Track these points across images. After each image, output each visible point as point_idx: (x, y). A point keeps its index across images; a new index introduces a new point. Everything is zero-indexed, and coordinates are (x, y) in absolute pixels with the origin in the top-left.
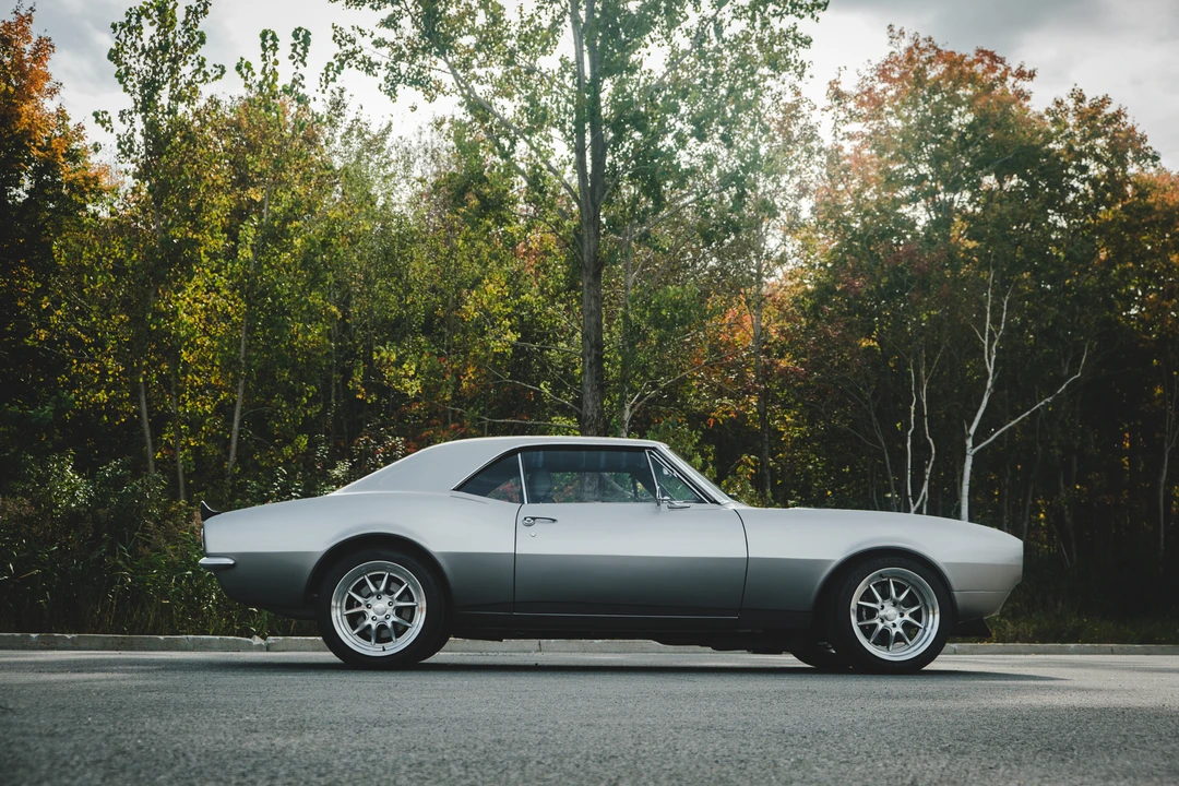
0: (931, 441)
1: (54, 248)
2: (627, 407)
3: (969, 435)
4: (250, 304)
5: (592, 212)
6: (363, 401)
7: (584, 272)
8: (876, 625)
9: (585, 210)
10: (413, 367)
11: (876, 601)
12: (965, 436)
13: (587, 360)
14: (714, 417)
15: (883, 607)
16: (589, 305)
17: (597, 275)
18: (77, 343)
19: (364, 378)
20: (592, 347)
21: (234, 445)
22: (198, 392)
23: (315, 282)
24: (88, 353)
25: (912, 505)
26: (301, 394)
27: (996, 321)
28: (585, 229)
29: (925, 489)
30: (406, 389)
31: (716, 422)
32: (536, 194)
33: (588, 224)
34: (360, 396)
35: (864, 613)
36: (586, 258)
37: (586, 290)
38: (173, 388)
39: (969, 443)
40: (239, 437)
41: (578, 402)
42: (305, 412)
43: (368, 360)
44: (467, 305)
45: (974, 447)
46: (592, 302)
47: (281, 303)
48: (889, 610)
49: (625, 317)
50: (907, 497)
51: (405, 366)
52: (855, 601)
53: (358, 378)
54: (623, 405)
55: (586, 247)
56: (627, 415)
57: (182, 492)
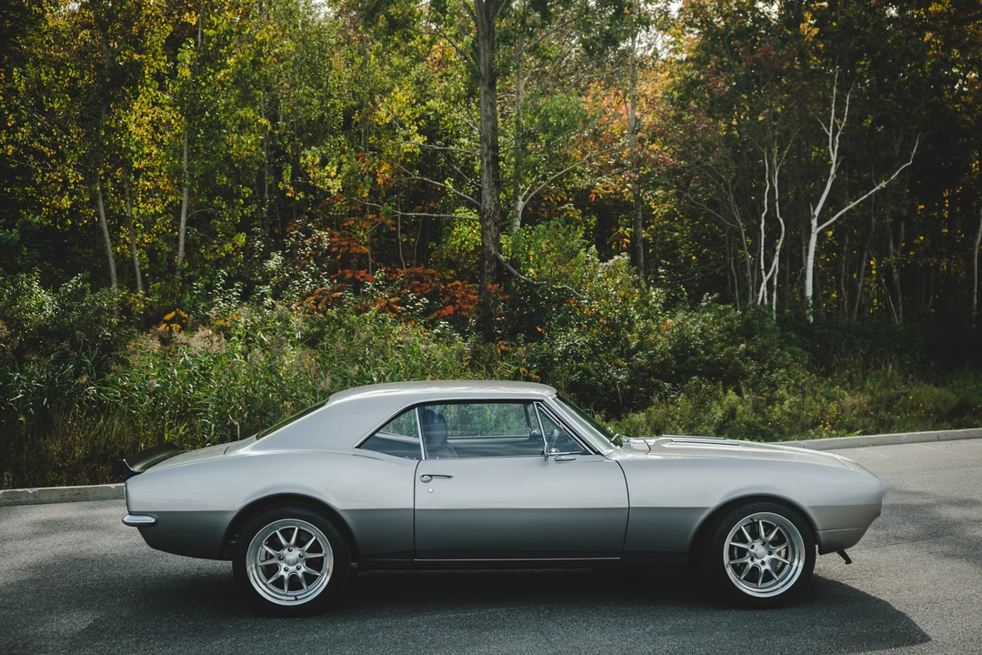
0: (781, 220)
1: (15, 74)
2: (520, 198)
3: (815, 216)
4: (189, 119)
5: (487, 27)
6: (292, 199)
7: (481, 82)
8: (746, 564)
9: (480, 26)
10: (335, 168)
11: (746, 541)
12: (810, 218)
13: (485, 160)
14: (596, 193)
15: (753, 547)
16: (486, 111)
17: (492, 85)
18: (40, 155)
19: (292, 178)
20: (489, 148)
21: (182, 242)
22: (149, 194)
23: (246, 99)
24: (51, 164)
25: (764, 277)
26: (238, 196)
27: (839, 115)
28: (481, 43)
29: (776, 261)
30: (329, 188)
31: (597, 197)
32: (439, 13)
33: (483, 39)
34: (289, 195)
35: (736, 552)
36: (482, 69)
37: (482, 97)
38: (127, 193)
39: (814, 222)
40: (186, 234)
41: (478, 194)
42: (242, 211)
43: (296, 164)
44: (379, 110)
45: (818, 226)
46: (489, 109)
47: (218, 117)
48: (758, 548)
49: (518, 122)
50: (761, 270)
51: (327, 168)
52: (728, 541)
53: (287, 178)
54: (517, 198)
55: (482, 59)
56: (521, 205)
57: (139, 283)
